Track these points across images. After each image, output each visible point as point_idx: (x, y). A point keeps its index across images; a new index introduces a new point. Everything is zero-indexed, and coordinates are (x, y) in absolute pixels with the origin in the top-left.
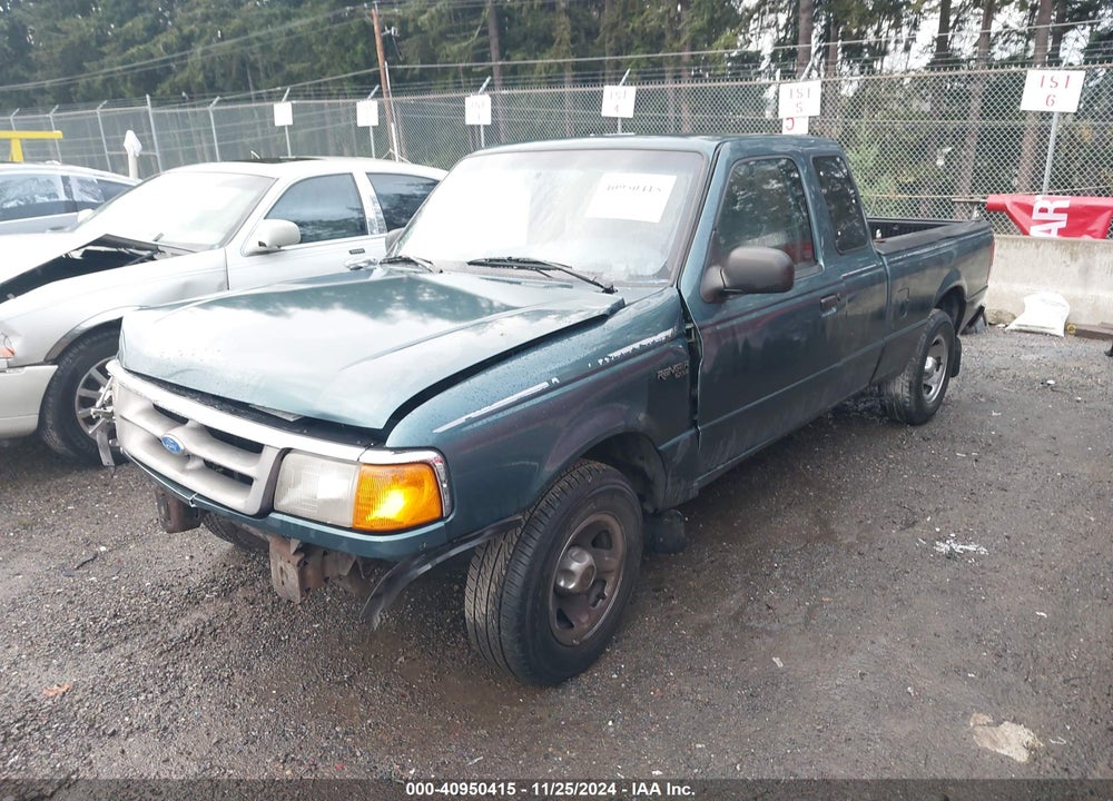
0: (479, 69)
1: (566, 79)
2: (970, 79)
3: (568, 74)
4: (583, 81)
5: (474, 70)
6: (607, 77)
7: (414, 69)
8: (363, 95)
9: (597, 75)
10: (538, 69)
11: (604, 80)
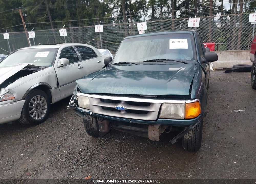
0: (47, 24)
1: (70, 26)
2: (159, 22)
3: (70, 25)
4: (73, 26)
5: (46, 24)
6: (79, 25)
7: (30, 24)
8: (30, 30)
9: (77, 24)
10: (63, 23)
11: (78, 25)
